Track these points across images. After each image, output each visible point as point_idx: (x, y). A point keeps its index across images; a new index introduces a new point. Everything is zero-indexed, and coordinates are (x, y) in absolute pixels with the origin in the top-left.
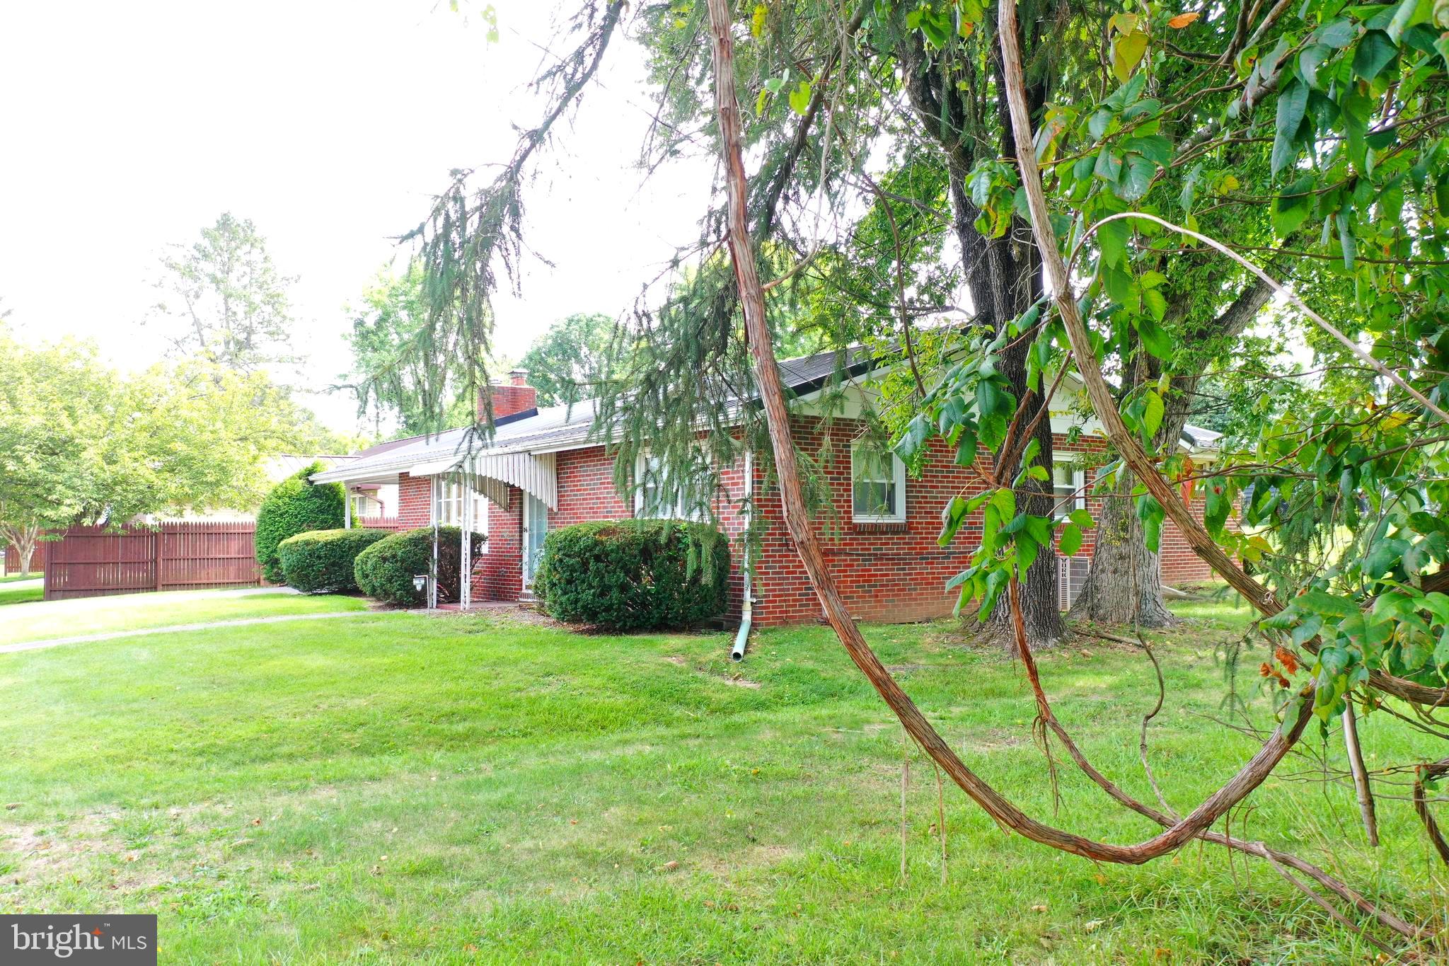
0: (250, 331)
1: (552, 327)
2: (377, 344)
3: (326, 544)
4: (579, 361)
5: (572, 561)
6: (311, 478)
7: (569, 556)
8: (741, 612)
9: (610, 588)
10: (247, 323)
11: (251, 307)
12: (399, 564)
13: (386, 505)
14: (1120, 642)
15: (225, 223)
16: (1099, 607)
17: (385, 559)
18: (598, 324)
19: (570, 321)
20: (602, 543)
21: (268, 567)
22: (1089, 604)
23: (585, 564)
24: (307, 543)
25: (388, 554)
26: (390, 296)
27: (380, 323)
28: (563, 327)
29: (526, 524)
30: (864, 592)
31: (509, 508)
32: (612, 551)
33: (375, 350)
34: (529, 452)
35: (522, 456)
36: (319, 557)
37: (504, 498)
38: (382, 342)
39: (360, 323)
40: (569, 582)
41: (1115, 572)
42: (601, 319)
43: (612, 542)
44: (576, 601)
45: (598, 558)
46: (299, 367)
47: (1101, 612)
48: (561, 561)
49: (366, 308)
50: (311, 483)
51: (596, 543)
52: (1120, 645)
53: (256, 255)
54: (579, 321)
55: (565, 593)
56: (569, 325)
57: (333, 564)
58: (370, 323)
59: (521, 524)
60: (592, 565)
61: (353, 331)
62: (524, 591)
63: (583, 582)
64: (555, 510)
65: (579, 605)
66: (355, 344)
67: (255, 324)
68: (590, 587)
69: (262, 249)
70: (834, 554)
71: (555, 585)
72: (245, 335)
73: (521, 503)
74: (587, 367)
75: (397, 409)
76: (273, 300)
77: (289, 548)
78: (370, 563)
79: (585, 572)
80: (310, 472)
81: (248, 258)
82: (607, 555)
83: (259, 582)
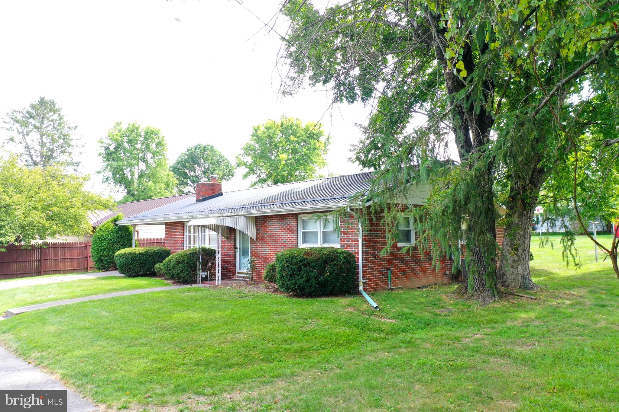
0: (52, 151)
1: (188, 150)
2: (116, 158)
3: (139, 254)
4: (199, 165)
5: (293, 267)
6: (116, 223)
7: (291, 264)
8: (358, 286)
9: (311, 278)
10: (51, 147)
11: (54, 141)
12: (186, 265)
13: (140, 233)
14: (523, 297)
15: (42, 102)
16: (505, 281)
17: (179, 263)
18: (208, 149)
19: (196, 148)
20: (307, 259)
21: (98, 263)
22: (501, 280)
23: (299, 269)
24: (130, 254)
25: (181, 260)
26: (121, 137)
27: (116, 149)
28: (193, 150)
29: (238, 246)
30: (402, 275)
31: (229, 238)
32: (312, 262)
33: (114, 160)
34: (245, 215)
35: (242, 217)
36: (136, 260)
37: (227, 234)
38: (117, 157)
39: (107, 149)
40: (291, 276)
41: (512, 267)
42: (209, 147)
43: (311, 258)
44: (295, 284)
45: (305, 265)
46: (76, 167)
47: (507, 283)
48: (288, 266)
49: (109, 142)
50: (117, 225)
51: (305, 259)
52: (523, 298)
53: (56, 116)
54: (200, 148)
55: (289, 280)
56: (196, 149)
57: (142, 263)
58: (112, 148)
59: (235, 245)
60: (303, 269)
61: (104, 152)
62: (237, 275)
63: (299, 275)
64: (255, 240)
65: (297, 285)
66: (104, 158)
67: (55, 148)
68: (302, 277)
69: (59, 115)
70: (392, 260)
71: (283, 277)
72: (50, 153)
73: (235, 237)
74: (203, 168)
75: (123, 187)
76: (66, 137)
77: (121, 256)
78: (172, 264)
79: (300, 271)
80: (116, 220)
81: (51, 118)
82: (309, 264)
83: (87, 268)
